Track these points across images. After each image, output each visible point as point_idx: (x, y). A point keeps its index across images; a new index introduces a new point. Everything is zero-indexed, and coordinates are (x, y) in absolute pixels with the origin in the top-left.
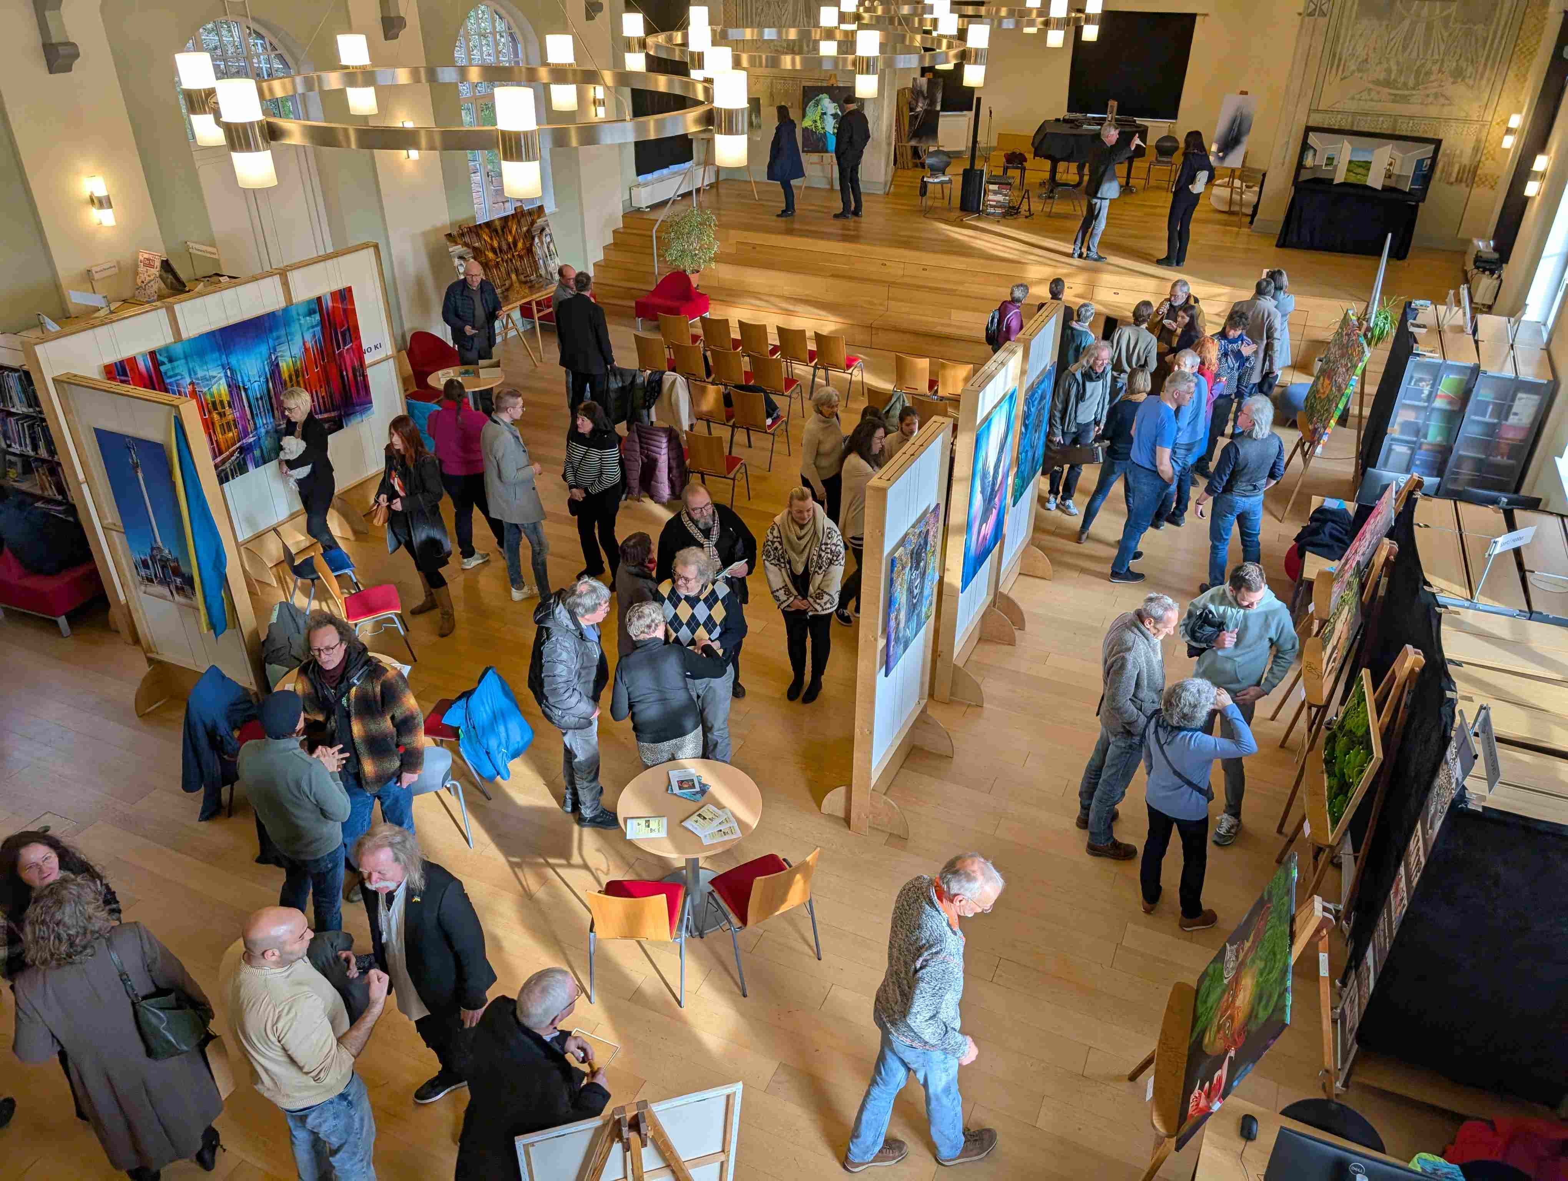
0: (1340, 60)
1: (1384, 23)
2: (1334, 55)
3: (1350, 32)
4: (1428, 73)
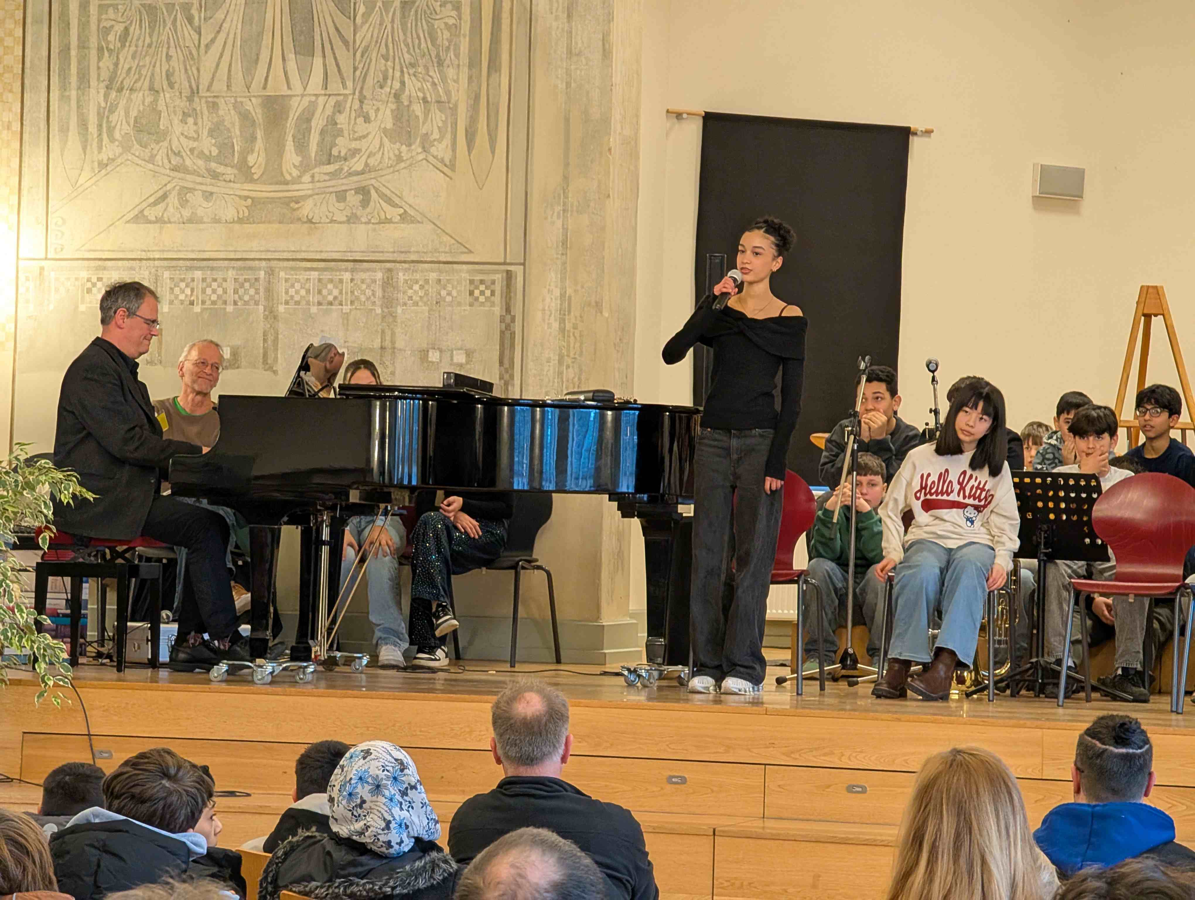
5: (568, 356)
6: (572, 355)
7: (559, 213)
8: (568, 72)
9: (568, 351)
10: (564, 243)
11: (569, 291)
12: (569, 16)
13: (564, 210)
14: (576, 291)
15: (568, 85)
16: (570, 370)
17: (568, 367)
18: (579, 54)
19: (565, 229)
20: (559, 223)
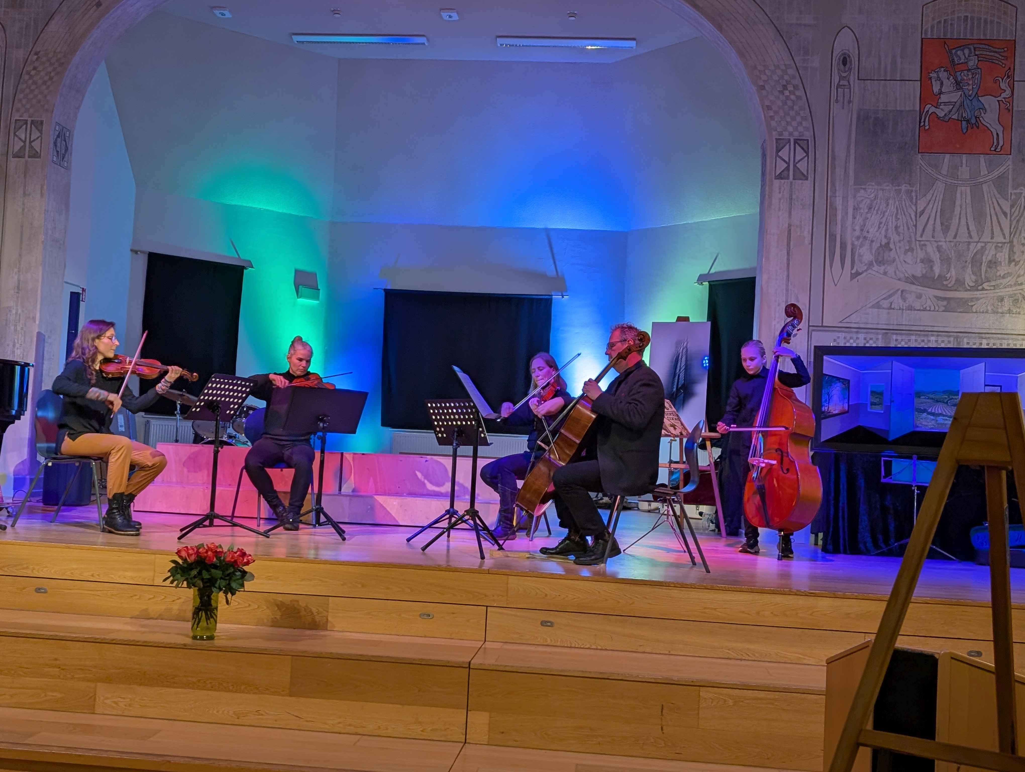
0: (843, 247)
1: (904, 188)
2: (833, 237)
3: (851, 204)
4: (993, 263)
5: (18, 343)
6: (20, 342)
7: (16, 273)
8: (24, 204)
9: (18, 340)
10: (18, 288)
11: (20, 311)
12: (25, 176)
13: (19, 271)
14: (23, 311)
15: (23, 210)
16: (19, 350)
17: (17, 349)
18: (29, 195)
19: (19, 281)
20: (16, 277)
